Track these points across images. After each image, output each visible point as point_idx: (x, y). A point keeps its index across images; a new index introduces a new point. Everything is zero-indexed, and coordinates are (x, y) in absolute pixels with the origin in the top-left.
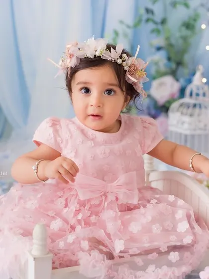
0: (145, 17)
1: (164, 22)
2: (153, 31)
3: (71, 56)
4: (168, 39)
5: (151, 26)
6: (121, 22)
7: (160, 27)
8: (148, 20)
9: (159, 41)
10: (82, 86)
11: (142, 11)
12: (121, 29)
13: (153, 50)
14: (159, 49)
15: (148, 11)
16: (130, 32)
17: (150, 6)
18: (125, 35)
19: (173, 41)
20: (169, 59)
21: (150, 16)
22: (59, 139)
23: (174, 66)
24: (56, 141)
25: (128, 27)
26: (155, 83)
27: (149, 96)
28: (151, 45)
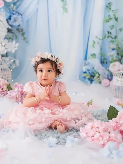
0: (108, 35)
1: (116, 37)
2: (110, 42)
3: (39, 57)
4: (117, 45)
5: (110, 39)
6: (97, 37)
7: (114, 40)
8: (108, 37)
9: (114, 46)
10: (40, 69)
11: (106, 33)
12: (96, 40)
13: (111, 50)
14: (113, 49)
15: (108, 32)
16: (100, 42)
17: (110, 31)
18: (98, 43)
19: (120, 46)
20: (118, 54)
21: (110, 35)
22: (34, 91)
23: (120, 57)
24: (33, 91)
25: (99, 39)
26: (111, 65)
27: (108, 70)
28: (110, 48)
